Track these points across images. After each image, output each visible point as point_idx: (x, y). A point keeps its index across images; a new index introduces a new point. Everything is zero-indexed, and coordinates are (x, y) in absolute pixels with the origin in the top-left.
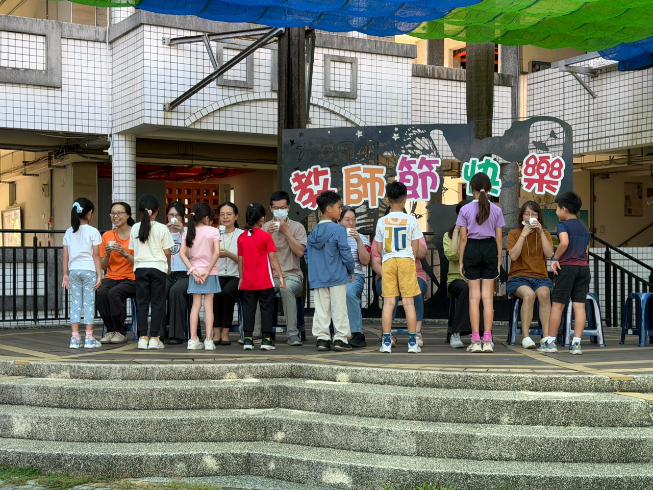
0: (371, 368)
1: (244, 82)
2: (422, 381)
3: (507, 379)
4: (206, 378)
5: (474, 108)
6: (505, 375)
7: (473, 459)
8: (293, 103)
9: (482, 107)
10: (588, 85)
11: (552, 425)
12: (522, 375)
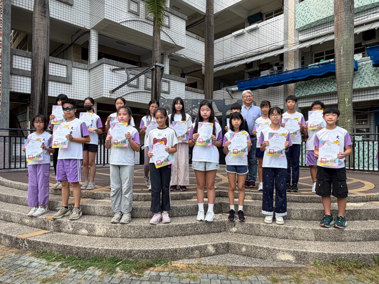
1: (136, 85)
7: (343, 241)
10: (231, 95)
11: (361, 220)
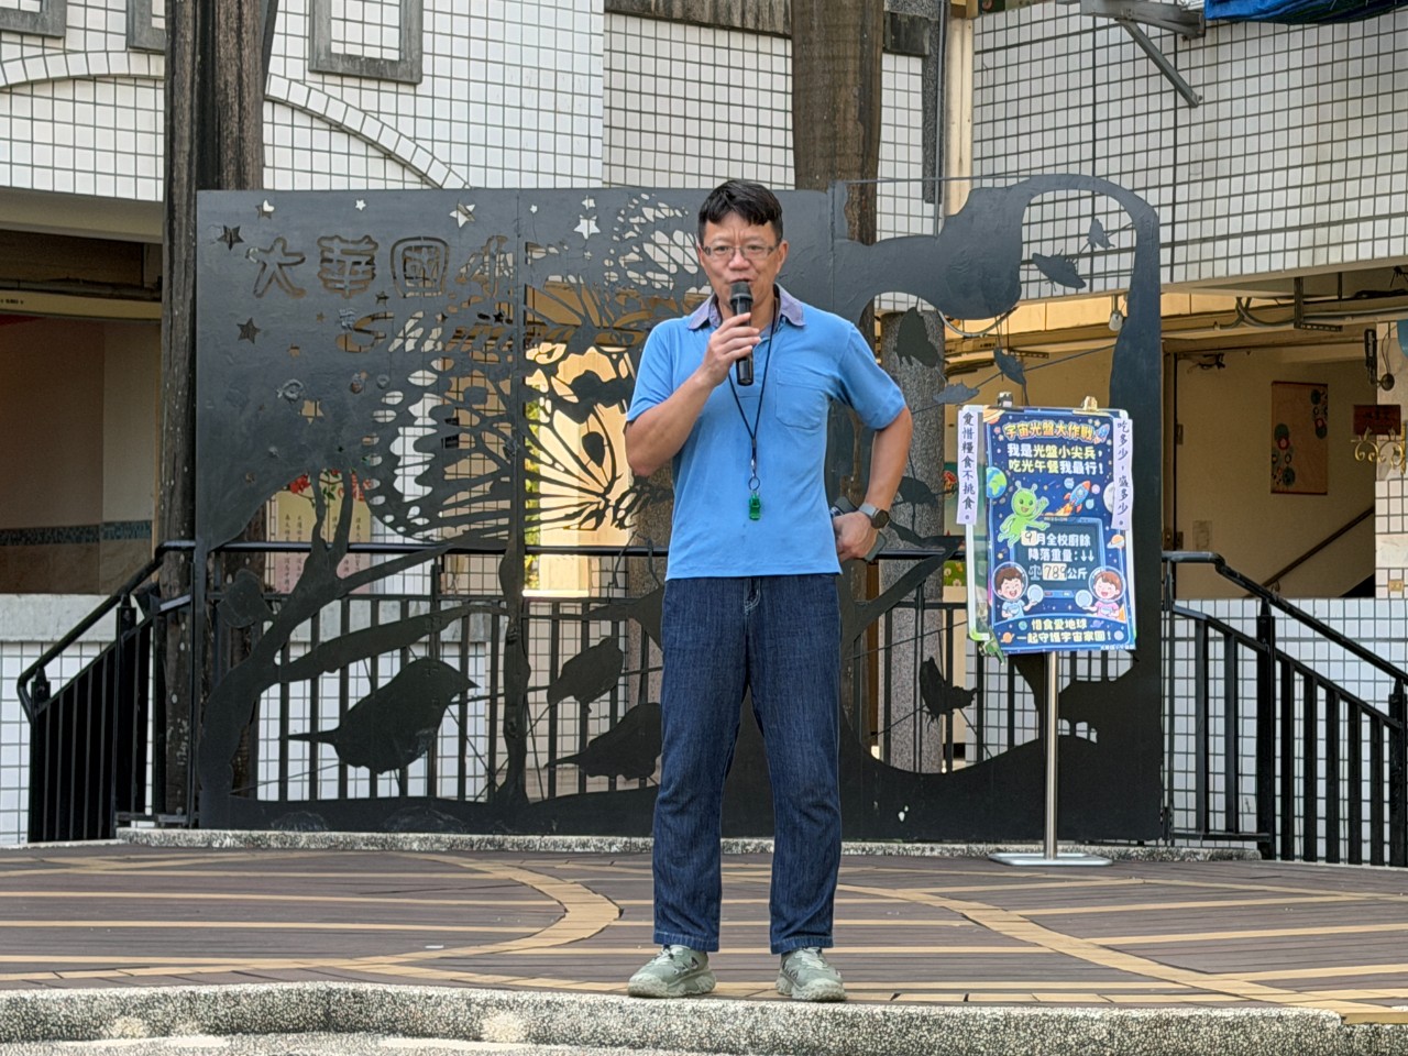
0: (600, 998)
1: (32, 13)
2: (765, 1035)
3: (1032, 1024)
4: (44, 1038)
5: (818, 131)
6: (1027, 1011)
8: (220, 97)
9: (845, 128)
10: (1172, 64)
12: (1079, 1013)
